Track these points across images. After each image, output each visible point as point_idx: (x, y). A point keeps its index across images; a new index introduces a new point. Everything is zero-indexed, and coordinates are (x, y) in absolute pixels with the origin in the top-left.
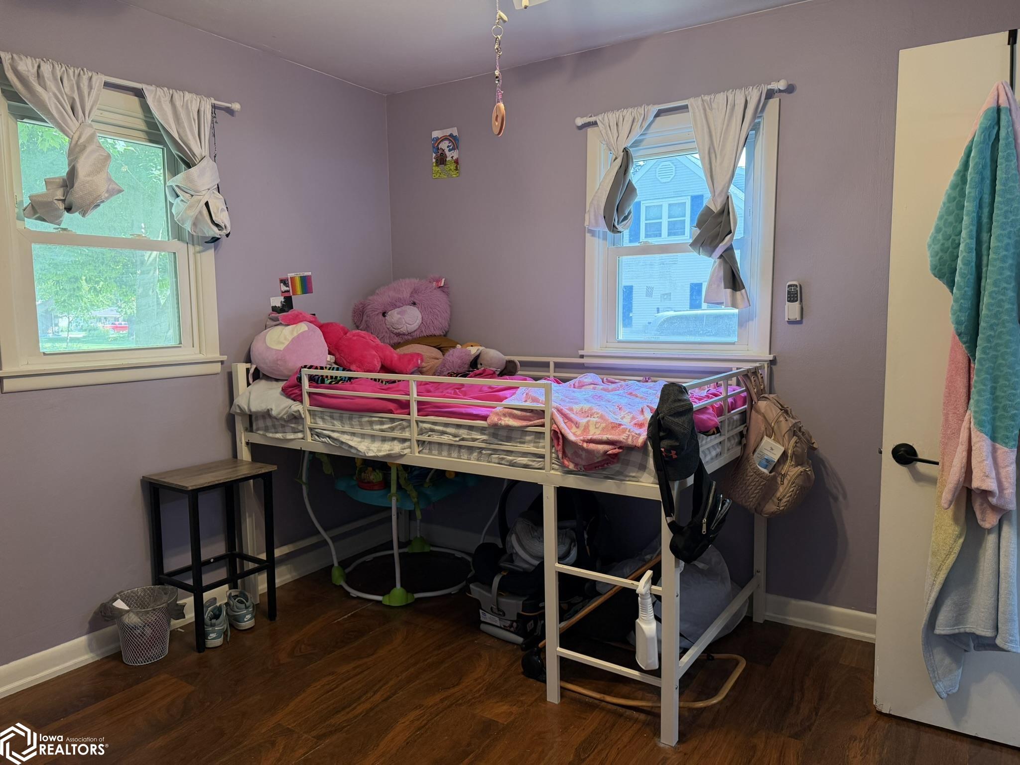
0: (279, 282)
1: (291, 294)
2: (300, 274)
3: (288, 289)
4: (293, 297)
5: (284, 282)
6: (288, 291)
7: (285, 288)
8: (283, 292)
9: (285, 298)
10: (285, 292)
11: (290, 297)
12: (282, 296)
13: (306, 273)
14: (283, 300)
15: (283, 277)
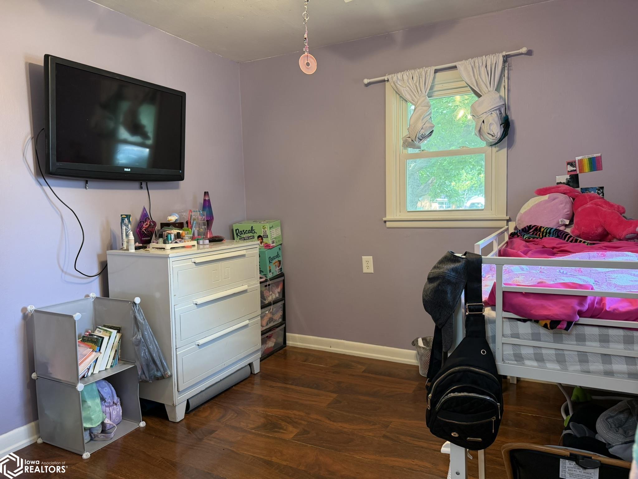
0: (566, 164)
1: (578, 172)
2: (588, 156)
3: (575, 169)
4: (579, 174)
5: (572, 164)
6: (576, 170)
7: (572, 169)
8: (568, 172)
9: (570, 176)
10: (572, 171)
11: (577, 175)
12: (568, 174)
13: (594, 155)
14: (569, 177)
15: (570, 160)
